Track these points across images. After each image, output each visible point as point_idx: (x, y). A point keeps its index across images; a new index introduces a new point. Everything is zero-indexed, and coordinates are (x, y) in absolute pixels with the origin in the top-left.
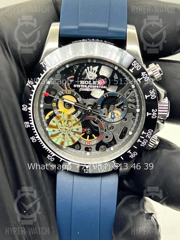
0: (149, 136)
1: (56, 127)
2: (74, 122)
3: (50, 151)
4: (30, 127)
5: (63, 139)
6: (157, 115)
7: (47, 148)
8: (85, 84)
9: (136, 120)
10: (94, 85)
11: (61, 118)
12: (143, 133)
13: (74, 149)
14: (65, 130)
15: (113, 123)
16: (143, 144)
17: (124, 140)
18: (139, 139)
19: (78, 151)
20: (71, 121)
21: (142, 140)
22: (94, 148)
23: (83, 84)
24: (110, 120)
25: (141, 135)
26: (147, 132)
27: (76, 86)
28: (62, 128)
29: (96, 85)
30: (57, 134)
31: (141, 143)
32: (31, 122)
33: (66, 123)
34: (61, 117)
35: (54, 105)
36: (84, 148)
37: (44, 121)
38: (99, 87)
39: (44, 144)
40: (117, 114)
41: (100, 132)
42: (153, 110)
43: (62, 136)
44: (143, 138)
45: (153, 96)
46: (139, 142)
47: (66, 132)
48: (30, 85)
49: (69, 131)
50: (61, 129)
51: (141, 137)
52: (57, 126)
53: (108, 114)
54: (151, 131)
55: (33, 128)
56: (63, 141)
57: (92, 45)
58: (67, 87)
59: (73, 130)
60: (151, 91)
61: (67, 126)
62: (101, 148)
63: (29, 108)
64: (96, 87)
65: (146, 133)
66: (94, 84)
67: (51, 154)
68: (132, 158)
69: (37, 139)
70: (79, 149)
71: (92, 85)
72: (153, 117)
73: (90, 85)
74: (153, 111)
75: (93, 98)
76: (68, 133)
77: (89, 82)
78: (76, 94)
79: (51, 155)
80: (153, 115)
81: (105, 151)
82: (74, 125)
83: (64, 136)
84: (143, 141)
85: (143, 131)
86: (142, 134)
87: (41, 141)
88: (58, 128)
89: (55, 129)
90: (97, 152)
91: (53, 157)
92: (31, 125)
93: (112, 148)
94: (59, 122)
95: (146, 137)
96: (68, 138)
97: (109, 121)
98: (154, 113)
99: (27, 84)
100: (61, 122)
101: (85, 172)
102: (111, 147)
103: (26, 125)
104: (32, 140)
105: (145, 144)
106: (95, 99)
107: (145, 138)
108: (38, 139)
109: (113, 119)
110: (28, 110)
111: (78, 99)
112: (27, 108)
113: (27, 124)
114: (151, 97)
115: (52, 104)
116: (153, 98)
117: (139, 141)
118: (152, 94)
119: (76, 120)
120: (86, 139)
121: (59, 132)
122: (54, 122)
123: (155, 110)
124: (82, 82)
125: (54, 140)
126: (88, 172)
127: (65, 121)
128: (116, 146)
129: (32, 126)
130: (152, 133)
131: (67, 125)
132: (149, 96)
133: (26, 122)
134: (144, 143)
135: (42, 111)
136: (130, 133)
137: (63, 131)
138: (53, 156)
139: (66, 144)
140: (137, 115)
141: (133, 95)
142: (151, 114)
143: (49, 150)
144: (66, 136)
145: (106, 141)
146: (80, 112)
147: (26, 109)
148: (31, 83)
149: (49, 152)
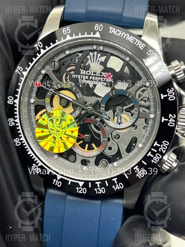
0: (164, 150)
1: (46, 127)
2: (69, 122)
3: (37, 159)
4: (14, 125)
5: (53, 143)
6: (175, 123)
7: (33, 154)
8: (86, 75)
9: (149, 129)
10: (98, 77)
11: (52, 116)
12: (156, 144)
13: (68, 161)
14: (57, 131)
15: (119, 129)
16: (156, 160)
17: (131, 154)
18: (150, 152)
19: (73, 163)
20: (64, 120)
21: (154, 153)
22: (93, 161)
23: (84, 75)
24: (115, 125)
25: (152, 146)
26: (160, 143)
27: (75, 76)
28: (53, 128)
29: (100, 77)
30: (46, 137)
31: (152, 158)
32: (16, 118)
33: (58, 122)
34: (52, 114)
35: (47, 100)
36: (80, 161)
37: (33, 120)
38: (103, 79)
39: (29, 149)
40: (125, 119)
41: (102, 141)
42: (170, 115)
43: (52, 139)
44: (156, 151)
45: (171, 96)
46: (149, 156)
47: (58, 135)
48: (19, 71)
49: (62, 133)
50: (51, 129)
51: (152, 149)
52: (47, 125)
53: (114, 119)
54: (167, 143)
55: (18, 126)
56: (53, 147)
57: (99, 27)
58: (66, 80)
59: (66, 132)
60: (169, 90)
61: (59, 127)
62: (101, 162)
63: (15, 101)
64: (100, 80)
65: (159, 145)
66: (97, 75)
67: (37, 162)
68: (140, 178)
69: (21, 141)
70: (74, 162)
71: (95, 76)
72: (170, 124)
73: (92, 76)
74: (170, 117)
75: (97, 96)
76: (60, 136)
77: (91, 73)
78: (75, 89)
79: (37, 164)
80: (169, 122)
81: (106, 166)
82: (68, 126)
83: (55, 140)
84: (155, 156)
85: (156, 142)
86: (154, 145)
87: (26, 144)
88: (48, 128)
89: (44, 130)
90: (96, 166)
91: (39, 167)
92: (16, 123)
93: (115, 164)
94: (50, 120)
95: (160, 151)
96: (60, 143)
97: (113, 127)
98: (171, 119)
99: (17, 71)
100: (52, 120)
101: (78, 192)
102: (115, 162)
103: (10, 123)
104: (16, 143)
105: (157, 160)
106: (99, 97)
107: (158, 152)
108: (23, 142)
109: (119, 124)
110: (14, 103)
111: (77, 95)
112: (13, 100)
113: (11, 121)
114: (168, 97)
115: (45, 100)
116: (171, 99)
117: (149, 154)
118: (170, 94)
119: (71, 120)
120: (84, 149)
121: (48, 133)
122: (44, 120)
123: (174, 116)
124: (83, 72)
125: (42, 143)
126: (82, 191)
127: (57, 120)
128: (121, 161)
129: (17, 125)
130: (168, 146)
131: (59, 125)
132: (166, 96)
133: (10, 119)
134: (156, 158)
135: (32, 107)
136: (140, 145)
137: (54, 133)
138: (39, 165)
139: (56, 151)
140: (151, 122)
141: (147, 96)
142: (167, 120)
143: (35, 157)
144: (57, 139)
145: (109, 153)
146: (79, 112)
147: (11, 102)
148: (21, 69)
149: (35, 160)
